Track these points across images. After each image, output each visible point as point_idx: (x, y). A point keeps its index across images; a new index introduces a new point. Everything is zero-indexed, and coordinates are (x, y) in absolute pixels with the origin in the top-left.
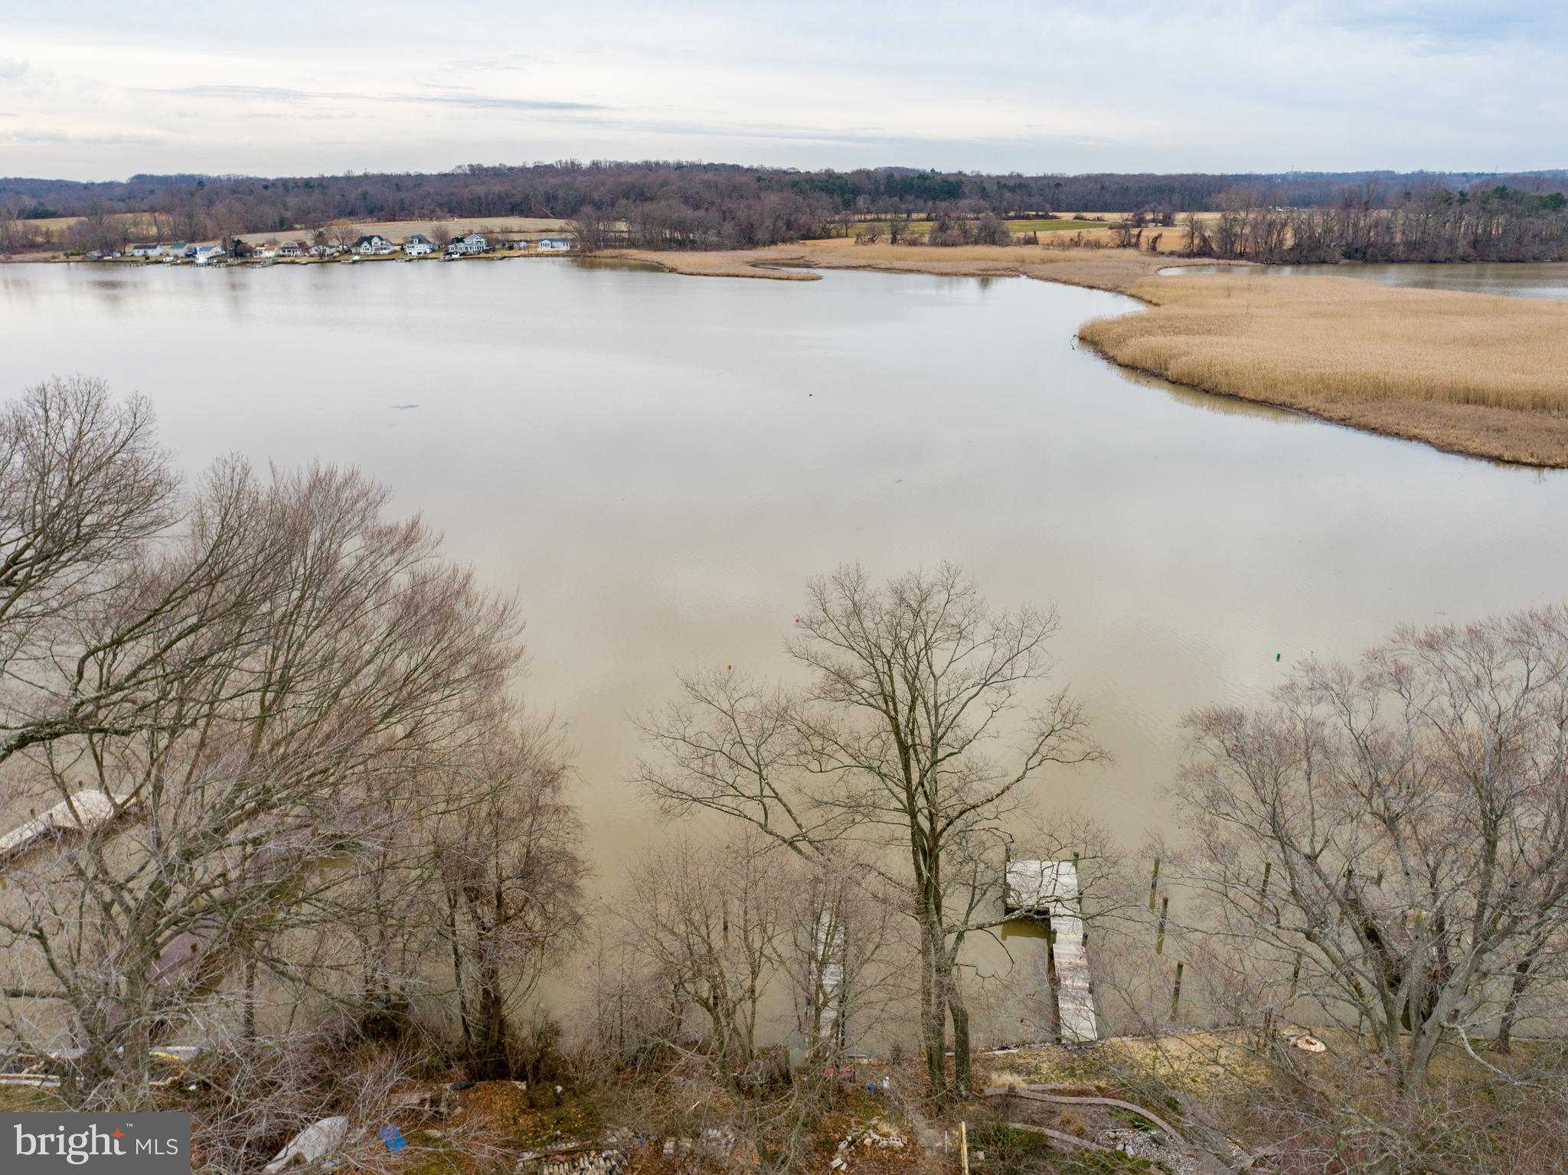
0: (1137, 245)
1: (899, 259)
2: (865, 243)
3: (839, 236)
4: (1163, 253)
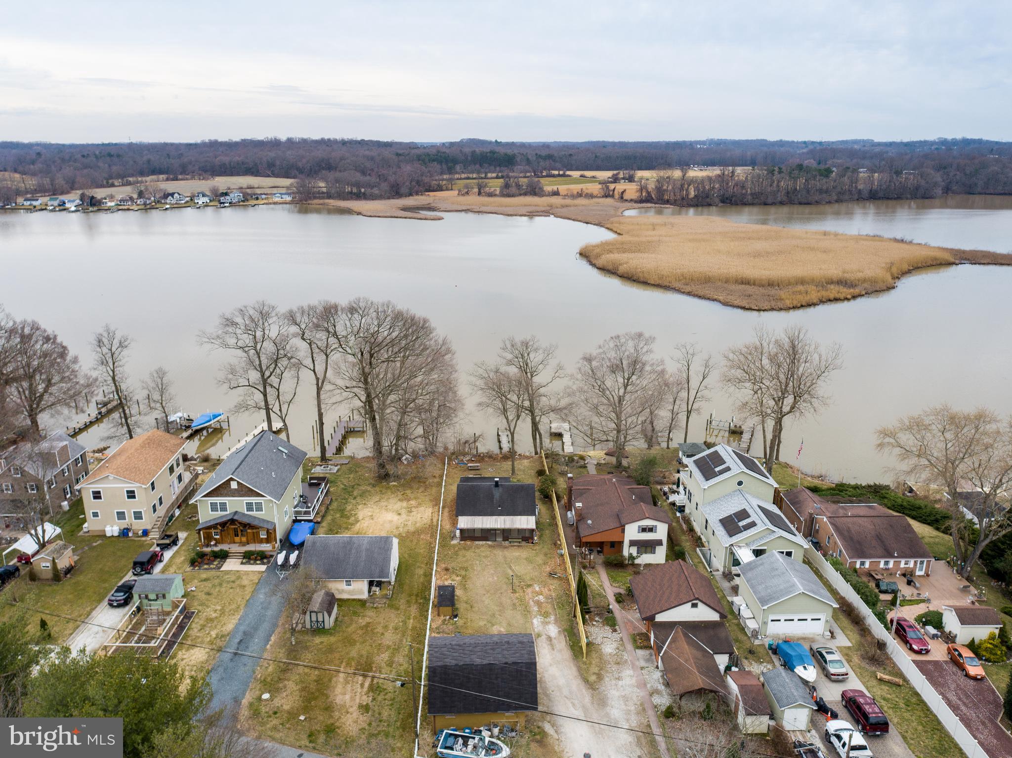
1: (484, 205)
2: (463, 195)
3: (447, 189)
4: (627, 200)
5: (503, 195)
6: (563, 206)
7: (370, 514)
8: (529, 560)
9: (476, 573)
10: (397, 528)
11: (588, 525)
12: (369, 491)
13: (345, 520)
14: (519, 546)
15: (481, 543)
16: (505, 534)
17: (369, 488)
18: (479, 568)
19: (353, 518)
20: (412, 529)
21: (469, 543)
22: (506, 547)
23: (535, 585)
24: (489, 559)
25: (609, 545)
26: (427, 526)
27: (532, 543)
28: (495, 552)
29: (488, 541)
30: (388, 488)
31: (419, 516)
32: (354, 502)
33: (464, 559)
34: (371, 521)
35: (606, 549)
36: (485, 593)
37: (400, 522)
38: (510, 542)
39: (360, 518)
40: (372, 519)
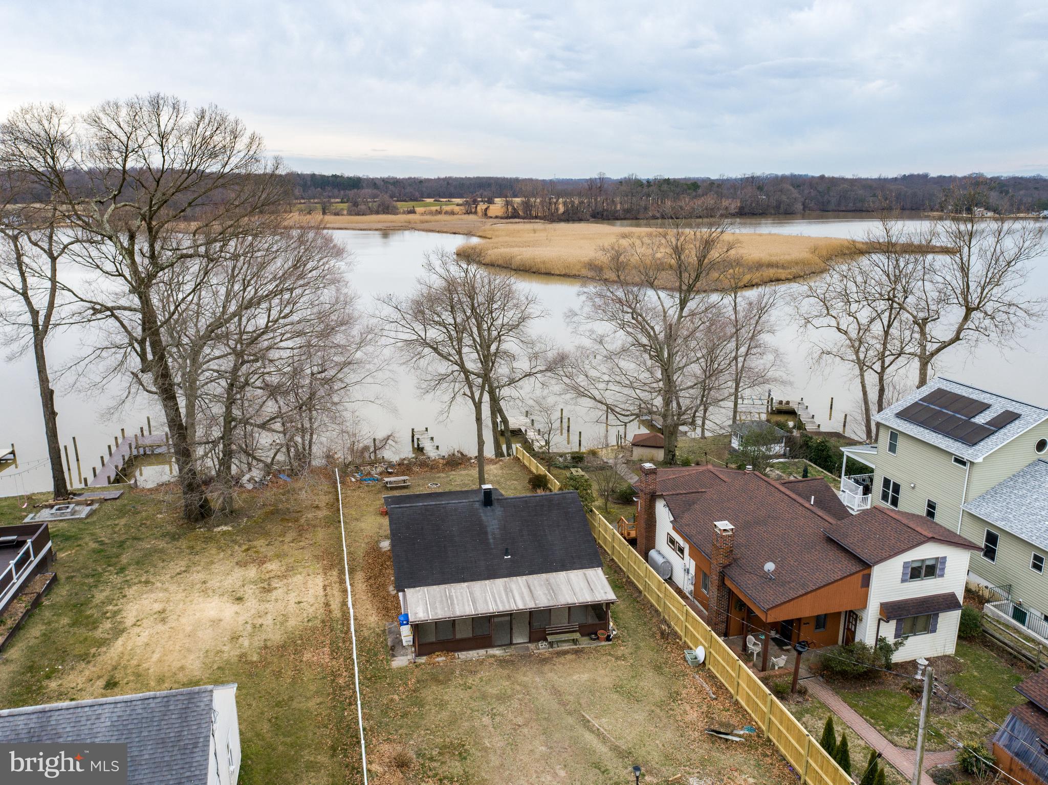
0: (476, 213)
2: (305, 215)
3: (286, 212)
4: (491, 217)
5: (350, 214)
6: (422, 222)
7: (157, 607)
8: (625, 693)
9: (494, 760)
10: (235, 638)
11: (766, 577)
12: (162, 551)
13: (82, 632)
14: (576, 652)
15: (472, 654)
16: (536, 624)
17: (161, 544)
18: (498, 742)
19: (108, 625)
20: (276, 637)
21: (440, 659)
22: (544, 661)
23: (693, 781)
25: (813, 624)
26: (318, 623)
27: (608, 639)
28: (521, 678)
29: (491, 645)
30: (208, 540)
31: (293, 598)
32: (116, 579)
34: (160, 627)
35: (805, 634)
37: (241, 620)
38: (551, 644)
39: (129, 622)
40: (163, 620)
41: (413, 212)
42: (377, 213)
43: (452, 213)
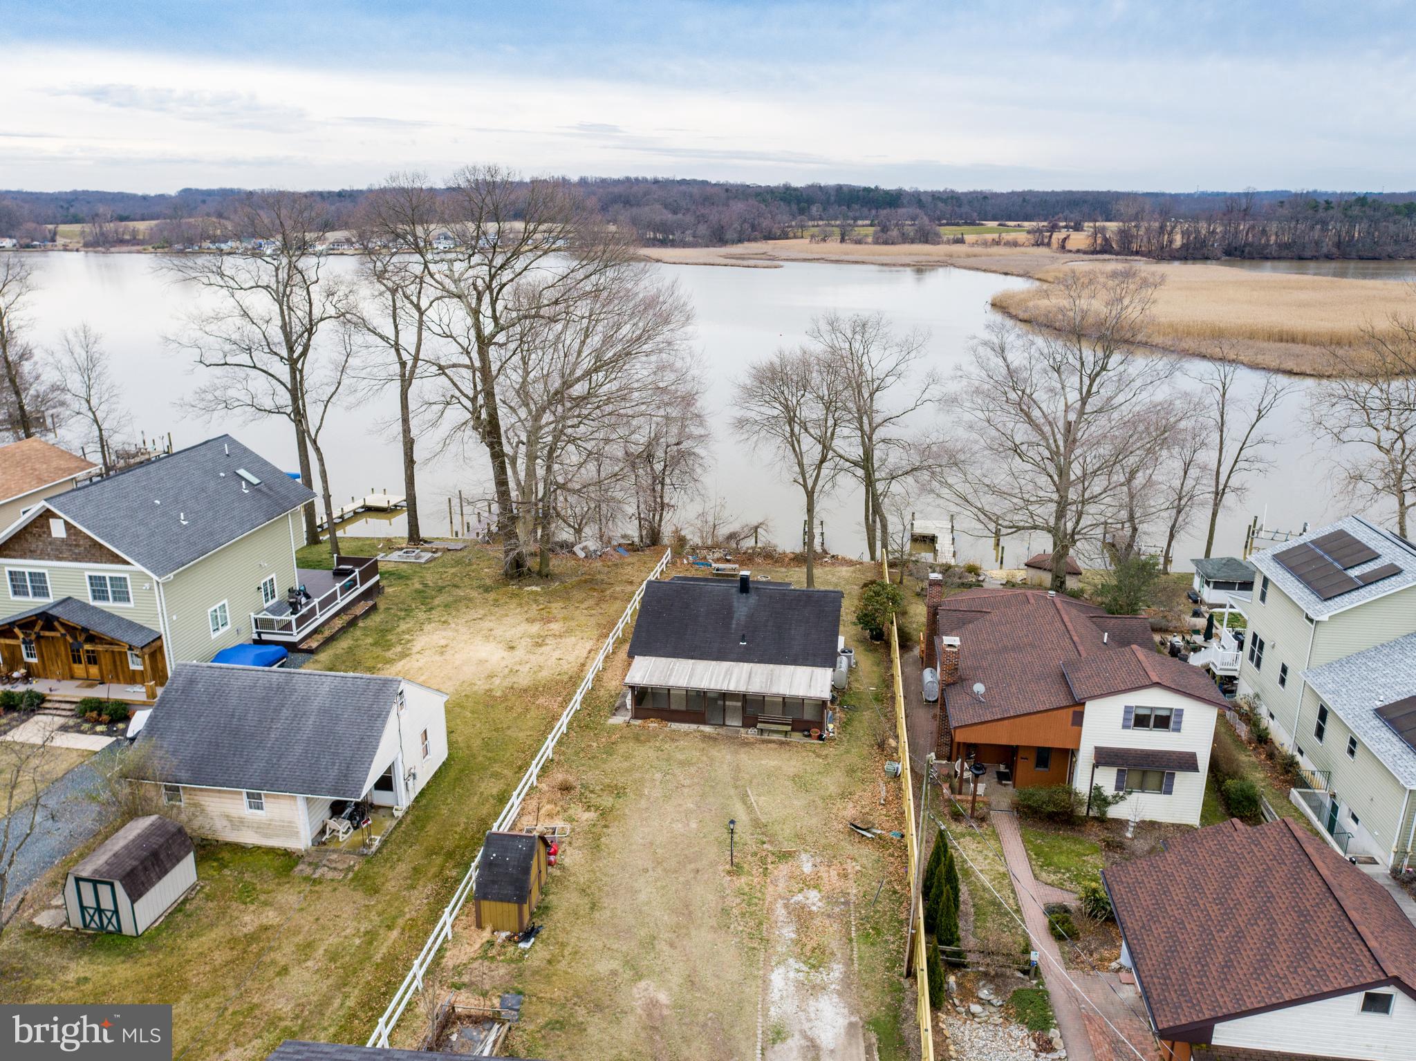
1: (847, 254)
2: (817, 243)
3: (795, 237)
4: (1070, 251)
5: (876, 242)
6: (968, 256)
7: (443, 642)
8: (800, 782)
9: (643, 803)
10: (491, 676)
11: (975, 697)
12: (470, 600)
13: (378, 651)
14: (782, 743)
15: (684, 727)
16: (750, 710)
17: (474, 594)
18: (657, 793)
19: (399, 649)
20: (524, 680)
21: (653, 725)
22: (746, 744)
23: (804, 857)
24: (693, 770)
25: (1033, 760)
26: (566, 678)
27: (820, 738)
28: (714, 752)
29: (704, 723)
30: (513, 595)
31: (557, 654)
32: (422, 615)
33: (626, 764)
34: (437, 658)
35: (1025, 768)
36: (650, 865)
37: (503, 664)
38: (762, 731)
39: (415, 650)
40: (442, 653)
41: (961, 241)
42: (913, 242)
43: (1015, 244)
